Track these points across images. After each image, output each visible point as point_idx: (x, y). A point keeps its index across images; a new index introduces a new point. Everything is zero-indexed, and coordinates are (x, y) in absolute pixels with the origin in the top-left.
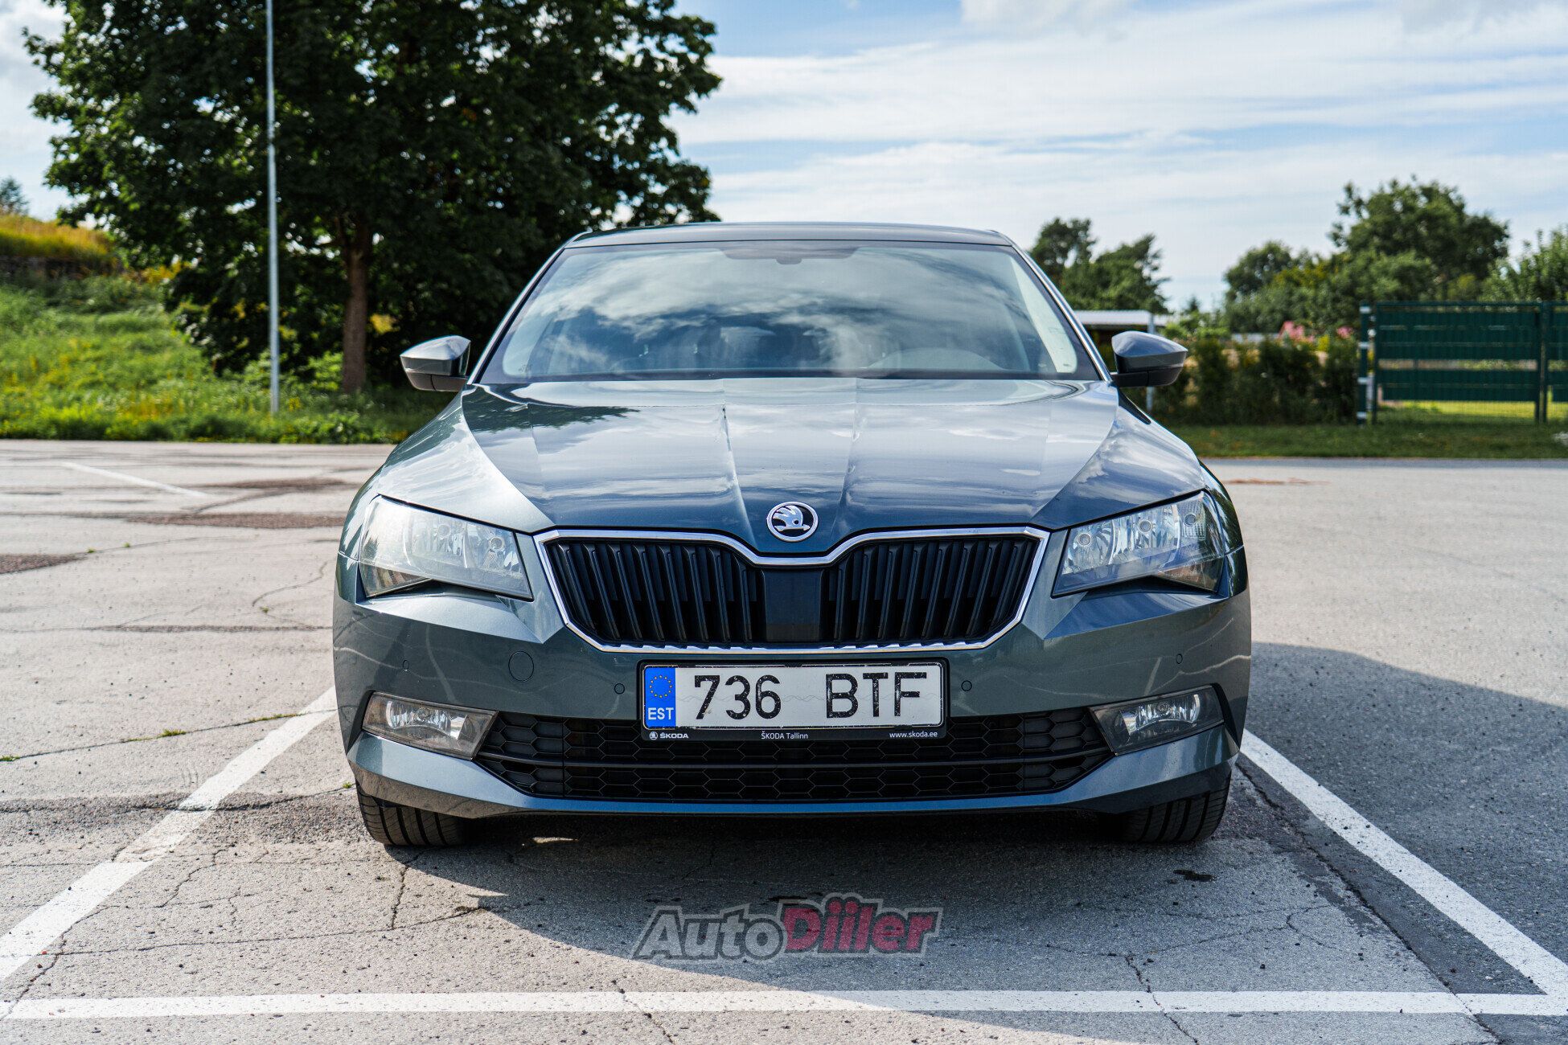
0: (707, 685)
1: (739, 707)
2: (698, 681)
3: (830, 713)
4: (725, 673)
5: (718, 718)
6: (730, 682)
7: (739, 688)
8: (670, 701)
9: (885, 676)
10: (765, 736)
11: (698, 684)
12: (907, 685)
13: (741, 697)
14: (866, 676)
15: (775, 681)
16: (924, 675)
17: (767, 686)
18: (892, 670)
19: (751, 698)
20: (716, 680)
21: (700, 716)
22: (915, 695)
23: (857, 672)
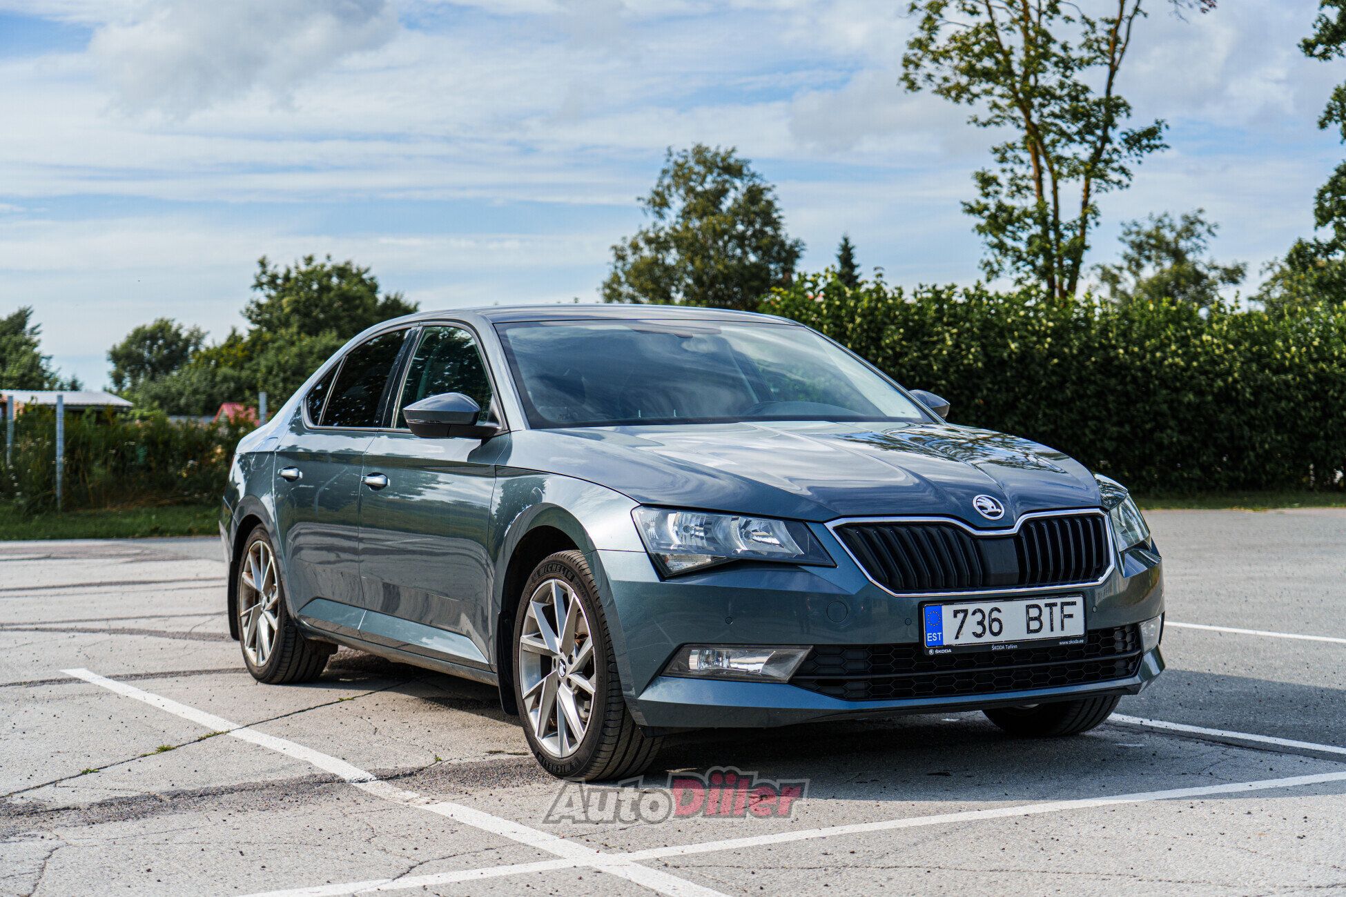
0: (960, 616)
1: (979, 630)
2: (956, 613)
3: (1029, 631)
4: (971, 607)
5: (967, 638)
6: (974, 613)
7: (979, 617)
8: (939, 628)
9: (1055, 605)
10: (994, 648)
11: (955, 616)
12: (1068, 610)
13: (981, 623)
14: (1046, 605)
15: (999, 611)
16: (1074, 603)
17: (995, 615)
18: (1059, 601)
19: (986, 623)
20: (966, 612)
21: (957, 637)
22: (1071, 616)
23: (1041, 602)
